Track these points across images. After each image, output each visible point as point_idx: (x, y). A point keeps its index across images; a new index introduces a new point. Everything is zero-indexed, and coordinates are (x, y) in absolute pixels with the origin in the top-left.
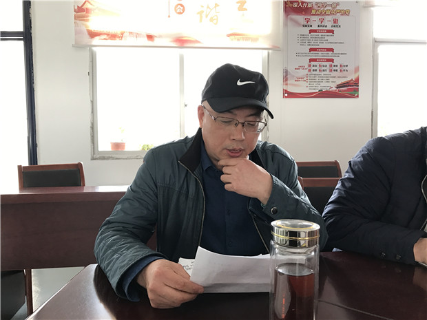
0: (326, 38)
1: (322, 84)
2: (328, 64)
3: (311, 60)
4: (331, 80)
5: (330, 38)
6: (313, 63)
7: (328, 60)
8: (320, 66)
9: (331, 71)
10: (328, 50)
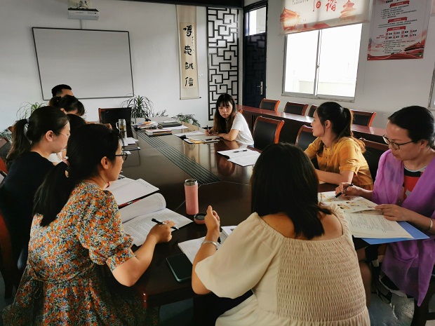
0: (402, 9)
1: (394, 48)
2: (400, 31)
3: (389, 30)
4: (402, 44)
5: (405, 9)
6: (390, 32)
7: (401, 28)
8: (394, 33)
9: (402, 36)
10: (403, 19)
